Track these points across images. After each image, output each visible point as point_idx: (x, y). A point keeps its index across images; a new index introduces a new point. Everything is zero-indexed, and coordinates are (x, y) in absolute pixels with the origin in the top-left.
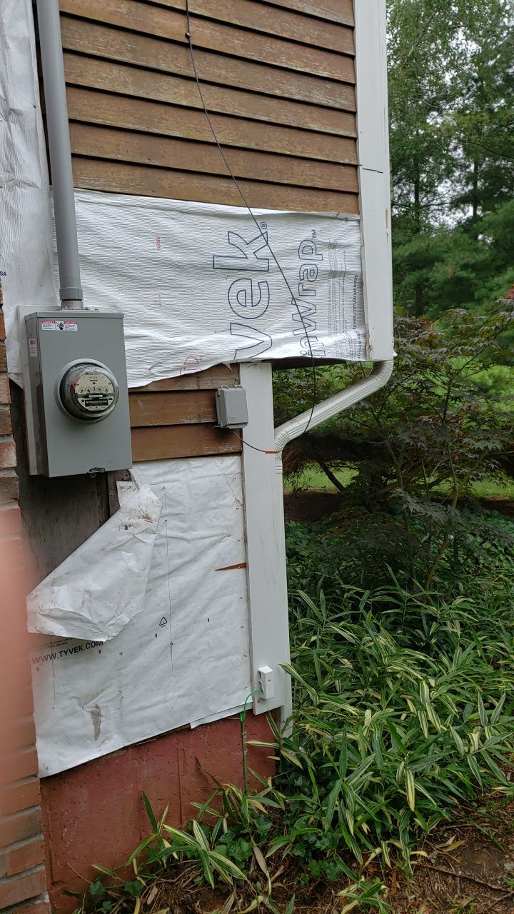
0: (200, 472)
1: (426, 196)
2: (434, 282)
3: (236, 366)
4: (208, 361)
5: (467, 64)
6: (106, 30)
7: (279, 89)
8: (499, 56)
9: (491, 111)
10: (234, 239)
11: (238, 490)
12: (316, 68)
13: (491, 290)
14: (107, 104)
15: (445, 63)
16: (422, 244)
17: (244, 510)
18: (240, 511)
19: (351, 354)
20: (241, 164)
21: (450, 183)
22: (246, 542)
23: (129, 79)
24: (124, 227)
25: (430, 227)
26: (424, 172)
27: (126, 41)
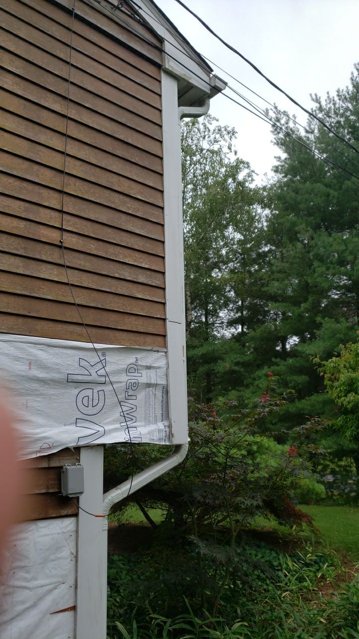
0: (44, 531)
1: (212, 318)
2: (218, 372)
3: (78, 449)
4: (58, 446)
5: (235, 245)
6: (9, 237)
7: (118, 273)
8: (253, 242)
9: (249, 272)
10: (83, 363)
11: (73, 544)
12: (141, 263)
13: (254, 379)
14: (4, 278)
15: (222, 244)
16: (210, 348)
17: (77, 562)
18: (73, 562)
19: (160, 440)
20: (90, 317)
21: (226, 311)
22: (76, 588)
23: (21, 264)
24: (7, 355)
25: (215, 337)
26: (210, 303)
27: (22, 243)
